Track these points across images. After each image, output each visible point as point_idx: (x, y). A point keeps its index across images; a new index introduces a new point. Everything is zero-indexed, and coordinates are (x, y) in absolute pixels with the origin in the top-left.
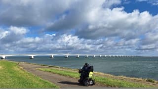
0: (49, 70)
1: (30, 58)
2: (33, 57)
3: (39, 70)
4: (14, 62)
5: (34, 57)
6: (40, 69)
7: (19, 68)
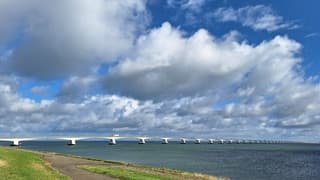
0: (104, 169)
1: (69, 143)
2: (74, 143)
3: (84, 169)
4: (36, 152)
5: (76, 142)
6: (85, 166)
7: (43, 164)
